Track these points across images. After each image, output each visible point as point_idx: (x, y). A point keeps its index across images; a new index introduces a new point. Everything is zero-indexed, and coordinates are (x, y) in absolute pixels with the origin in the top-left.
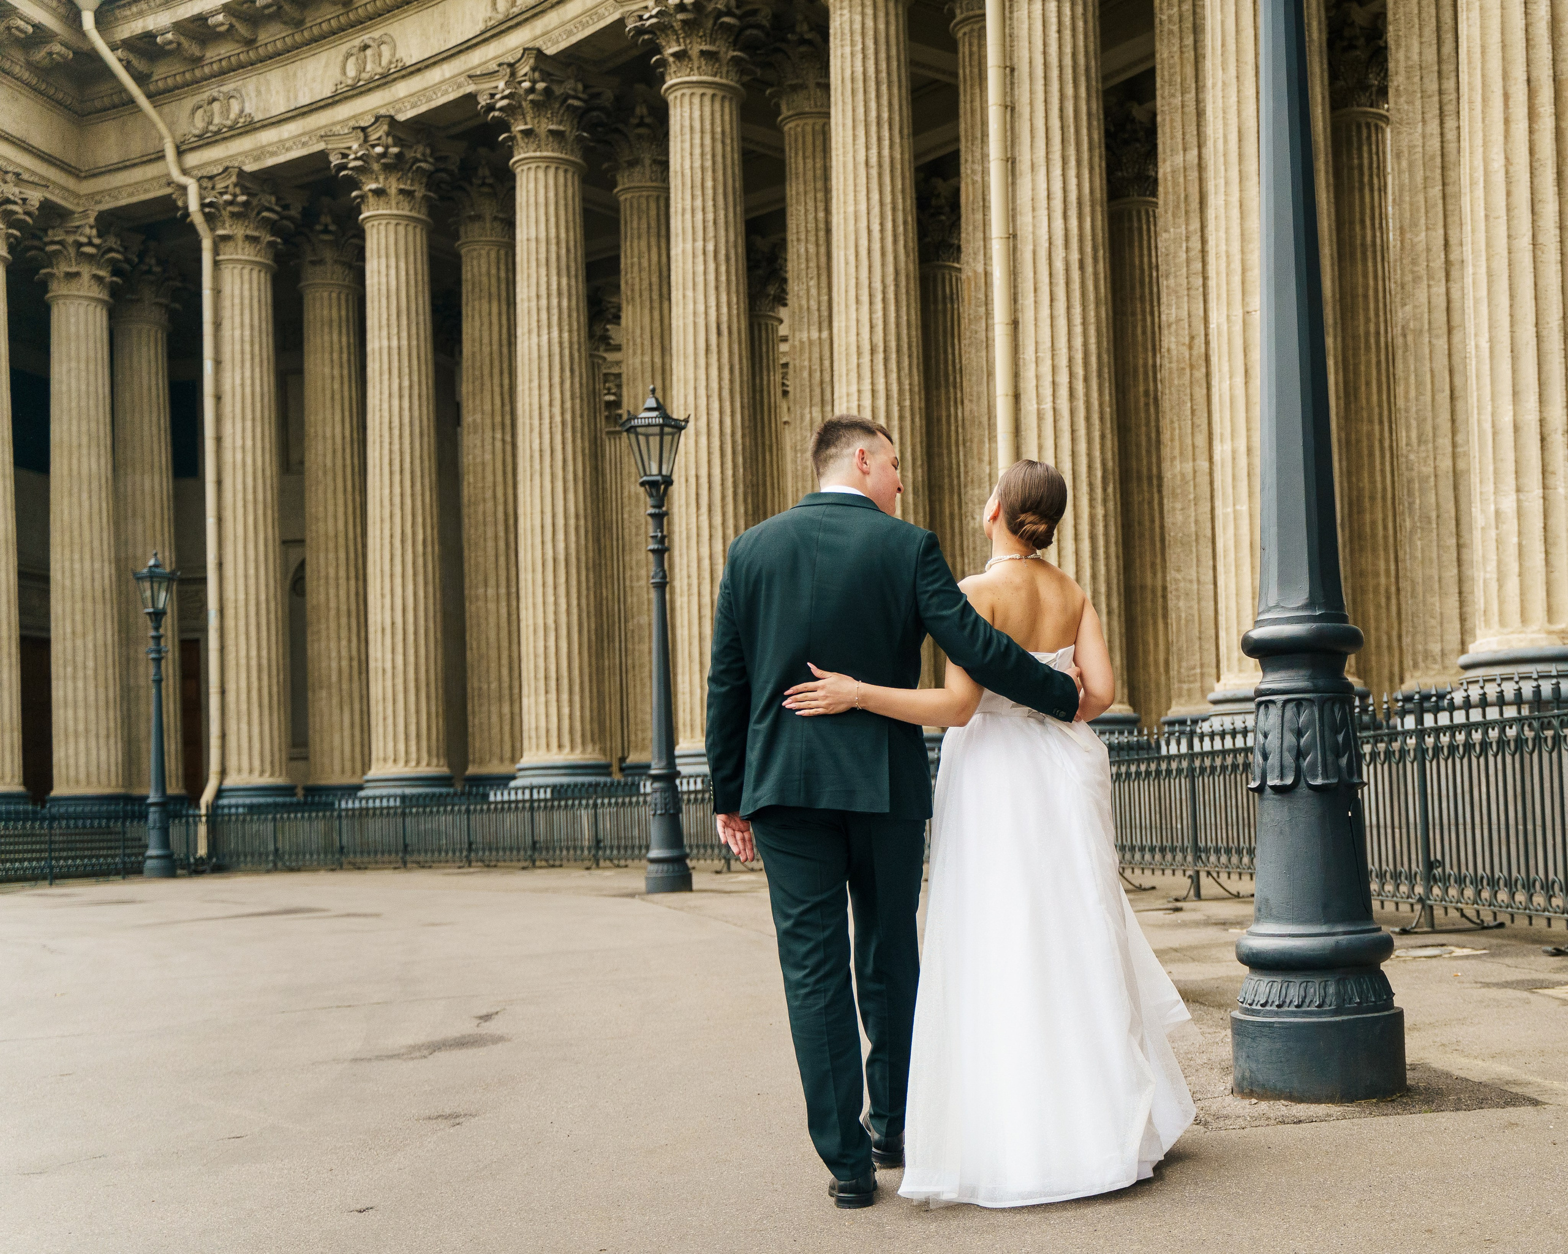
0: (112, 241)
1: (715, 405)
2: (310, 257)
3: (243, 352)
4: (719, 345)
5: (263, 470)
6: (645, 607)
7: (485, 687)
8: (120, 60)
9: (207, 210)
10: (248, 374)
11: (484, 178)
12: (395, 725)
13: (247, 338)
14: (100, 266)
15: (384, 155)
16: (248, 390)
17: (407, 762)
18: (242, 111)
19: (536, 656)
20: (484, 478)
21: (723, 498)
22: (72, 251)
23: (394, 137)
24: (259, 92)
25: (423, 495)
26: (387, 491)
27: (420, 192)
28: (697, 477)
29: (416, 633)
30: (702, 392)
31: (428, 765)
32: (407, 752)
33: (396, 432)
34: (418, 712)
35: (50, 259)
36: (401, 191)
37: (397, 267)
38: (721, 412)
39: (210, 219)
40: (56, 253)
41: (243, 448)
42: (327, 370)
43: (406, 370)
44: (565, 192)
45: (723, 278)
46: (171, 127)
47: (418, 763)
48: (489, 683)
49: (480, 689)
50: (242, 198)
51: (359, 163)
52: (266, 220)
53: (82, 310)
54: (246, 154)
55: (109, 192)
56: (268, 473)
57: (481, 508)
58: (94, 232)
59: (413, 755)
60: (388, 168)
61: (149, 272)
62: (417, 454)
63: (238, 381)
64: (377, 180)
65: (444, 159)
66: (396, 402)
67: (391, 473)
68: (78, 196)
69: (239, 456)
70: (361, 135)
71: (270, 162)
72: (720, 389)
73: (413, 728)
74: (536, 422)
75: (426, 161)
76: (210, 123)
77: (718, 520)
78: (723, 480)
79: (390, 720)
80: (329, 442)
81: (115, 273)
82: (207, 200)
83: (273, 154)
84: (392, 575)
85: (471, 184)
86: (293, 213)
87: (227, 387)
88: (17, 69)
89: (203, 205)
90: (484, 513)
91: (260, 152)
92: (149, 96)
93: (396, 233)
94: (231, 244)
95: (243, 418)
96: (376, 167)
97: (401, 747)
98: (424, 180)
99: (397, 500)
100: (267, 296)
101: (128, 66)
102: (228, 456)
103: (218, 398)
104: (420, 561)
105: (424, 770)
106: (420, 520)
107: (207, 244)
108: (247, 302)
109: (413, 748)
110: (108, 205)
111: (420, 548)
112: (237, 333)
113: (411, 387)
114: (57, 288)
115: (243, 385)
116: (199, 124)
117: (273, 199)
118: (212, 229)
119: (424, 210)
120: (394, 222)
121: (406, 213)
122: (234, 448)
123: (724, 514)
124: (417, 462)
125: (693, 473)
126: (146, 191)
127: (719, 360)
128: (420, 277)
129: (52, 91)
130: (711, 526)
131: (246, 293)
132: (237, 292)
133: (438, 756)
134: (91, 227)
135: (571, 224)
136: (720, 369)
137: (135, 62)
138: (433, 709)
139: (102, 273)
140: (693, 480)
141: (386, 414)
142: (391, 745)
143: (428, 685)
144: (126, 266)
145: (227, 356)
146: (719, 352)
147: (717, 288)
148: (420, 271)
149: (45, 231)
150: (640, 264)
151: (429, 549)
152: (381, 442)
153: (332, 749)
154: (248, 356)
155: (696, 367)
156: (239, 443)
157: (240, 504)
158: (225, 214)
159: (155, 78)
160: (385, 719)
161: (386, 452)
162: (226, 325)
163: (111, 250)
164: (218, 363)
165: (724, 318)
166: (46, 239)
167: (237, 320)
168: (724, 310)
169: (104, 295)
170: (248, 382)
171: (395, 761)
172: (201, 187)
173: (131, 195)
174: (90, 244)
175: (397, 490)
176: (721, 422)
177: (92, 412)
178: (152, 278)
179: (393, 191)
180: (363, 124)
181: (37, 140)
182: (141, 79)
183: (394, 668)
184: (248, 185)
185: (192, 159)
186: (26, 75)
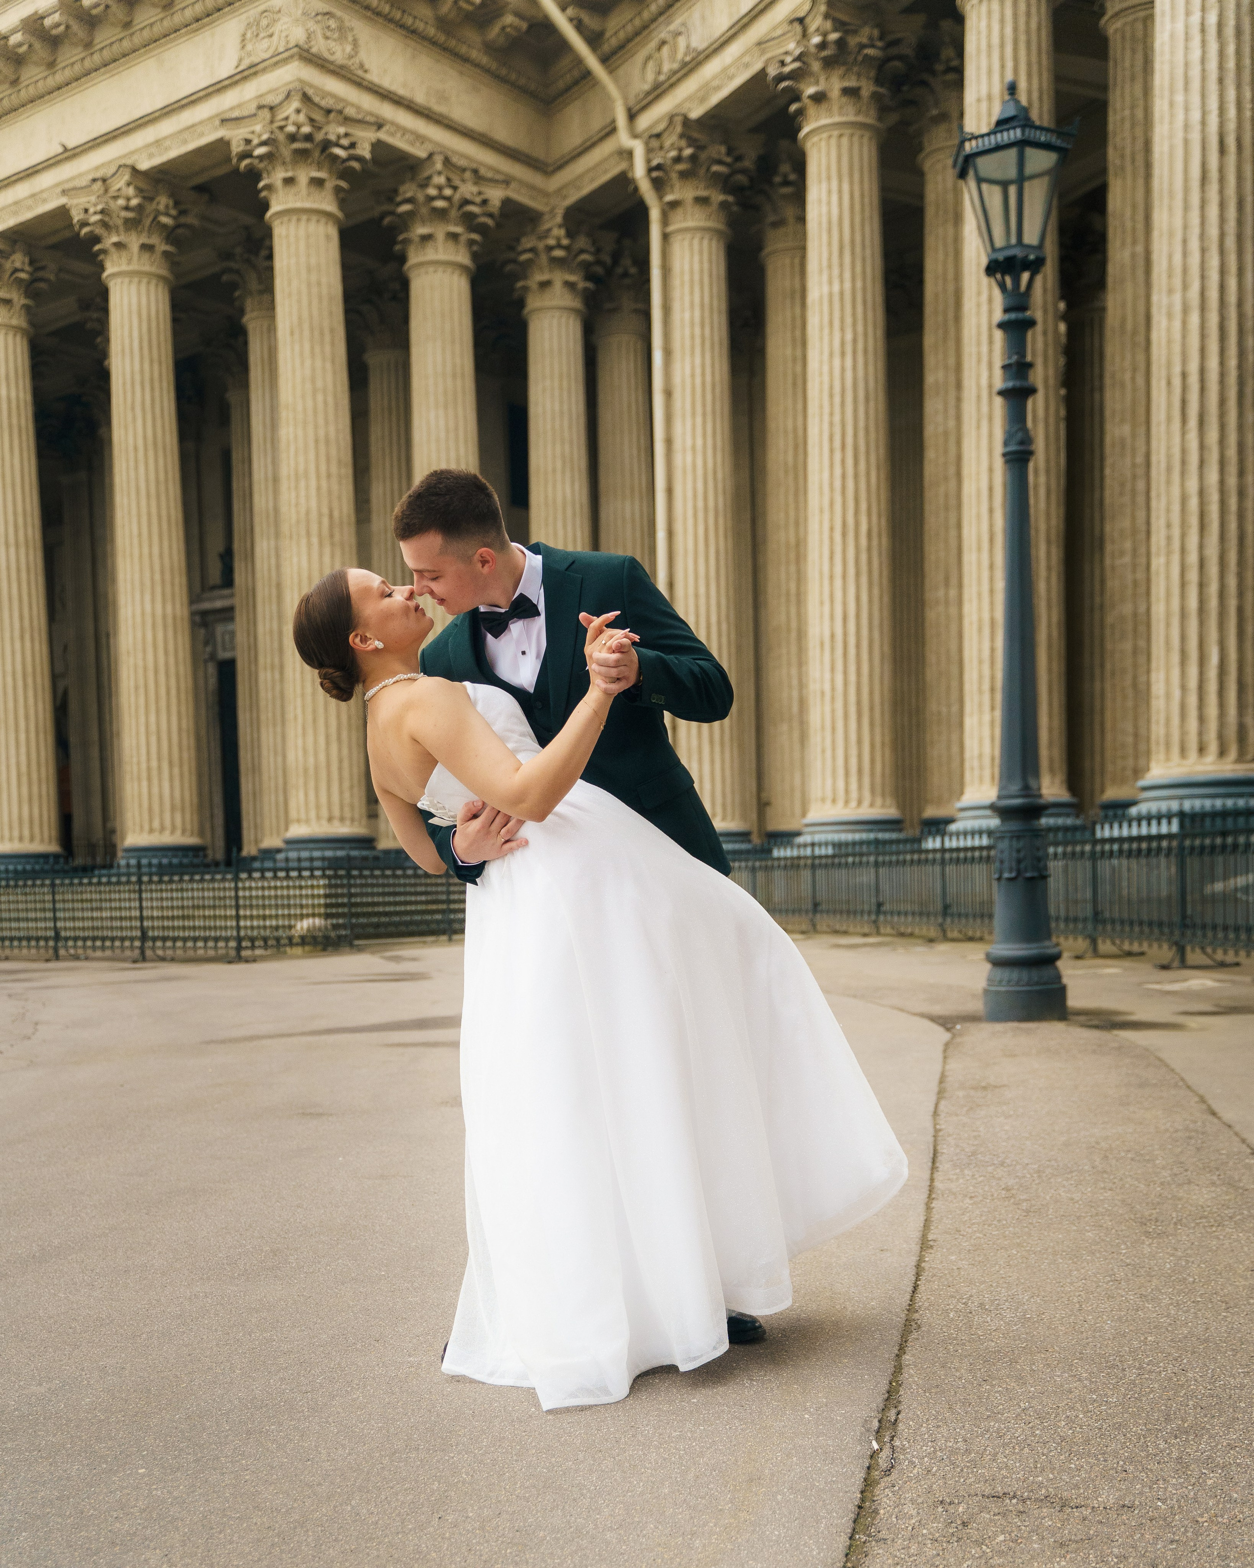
0: (582, 242)
1: (1214, 262)
2: (771, 218)
3: (692, 337)
4: (1221, 170)
5: (715, 472)
6: (1129, 592)
7: (944, 710)
8: (571, 20)
9: (655, 174)
10: (698, 361)
11: (949, 60)
12: (834, 758)
13: (697, 319)
14: (572, 272)
15: (822, 46)
16: (698, 381)
17: (847, 802)
18: (688, 47)
19: (980, 662)
20: (946, 451)
21: (1222, 402)
22: (544, 259)
23: (835, 20)
24: (703, 18)
25: (868, 474)
26: (826, 475)
27: (867, 88)
28: (1184, 375)
29: (858, 646)
30: (1194, 245)
31: (872, 805)
32: (847, 791)
33: (837, 400)
34: (859, 741)
35: (525, 270)
36: (846, 91)
37: (840, 192)
38: (1223, 272)
39: (659, 185)
40: (530, 262)
41: (694, 448)
42: (789, 352)
43: (849, 320)
44: (1028, 23)
45: (1231, 64)
46: (624, 90)
47: (860, 802)
48: (949, 706)
49: (939, 713)
50: (688, 152)
51: (796, 65)
52: (716, 175)
53: (555, 322)
54: (690, 98)
55: (574, 183)
56: (720, 475)
57: (942, 490)
58: (562, 232)
59: (854, 795)
60: (829, 63)
61: (626, 275)
62: (861, 424)
63: (688, 371)
64: (817, 83)
65: (896, 43)
66: (837, 362)
67: (832, 451)
68: (546, 194)
69: (689, 459)
70: (798, 28)
71: (715, 99)
72: (1222, 236)
73: (853, 762)
74: (985, 349)
75: (873, 46)
76: (659, 73)
77: (1213, 436)
78: (1223, 375)
79: (829, 753)
80: (791, 436)
81: (589, 277)
82: (655, 163)
83: (718, 88)
84: (831, 578)
85: (933, 73)
86: (747, 164)
87: (677, 379)
88: (474, 54)
89: (650, 170)
90: (946, 496)
91: (707, 89)
92: (605, 60)
93: (839, 146)
94: (680, 211)
95: (694, 414)
96: (816, 66)
97: (841, 784)
98: (873, 74)
99: (838, 484)
100: (720, 268)
101: (579, 26)
102: (678, 460)
103: (668, 394)
104: (864, 557)
105: (867, 812)
106: (863, 506)
107: (655, 214)
108: (697, 277)
109: (854, 786)
110: (573, 197)
111: (864, 542)
112: (687, 315)
113: (855, 341)
114: (533, 302)
115: (693, 376)
116: (650, 76)
117: (723, 149)
118: (661, 198)
119: (873, 113)
120: (836, 133)
121: (851, 118)
122: (684, 450)
123: (1222, 427)
124: (861, 434)
125: (1177, 369)
126: (606, 172)
127: (1221, 191)
128: (867, 200)
129: (513, 77)
130: (1202, 447)
131: (696, 267)
132: (687, 267)
133: (883, 795)
134: (560, 226)
135: (1035, 68)
136: (1222, 205)
137: (587, 19)
138: (878, 738)
139: (572, 278)
140: (1177, 382)
141: (826, 379)
142: (829, 782)
143: (872, 709)
144: (599, 270)
145: (676, 345)
146: (1222, 180)
147: (1221, 81)
148: (866, 193)
149: (518, 240)
150: (1133, 116)
151: (875, 542)
152: (821, 415)
153: (792, 790)
154: (698, 341)
155: (1186, 208)
156: (689, 443)
157: (690, 513)
158: (674, 176)
159: (608, 34)
160: (823, 751)
161: (826, 426)
162: (676, 306)
163: (582, 251)
164: (668, 353)
165: (1231, 126)
166: (520, 248)
167: (687, 299)
168: (1232, 112)
169: (577, 304)
170: (698, 371)
171: (834, 801)
172: (649, 151)
173: (592, 180)
174: (559, 246)
175: (838, 471)
176: (1222, 288)
177: (566, 434)
178: (627, 281)
179: (835, 93)
180: (801, 14)
181: (502, 134)
182: (594, 40)
183: (833, 689)
184: (696, 135)
185: (644, 121)
186: (484, 60)
